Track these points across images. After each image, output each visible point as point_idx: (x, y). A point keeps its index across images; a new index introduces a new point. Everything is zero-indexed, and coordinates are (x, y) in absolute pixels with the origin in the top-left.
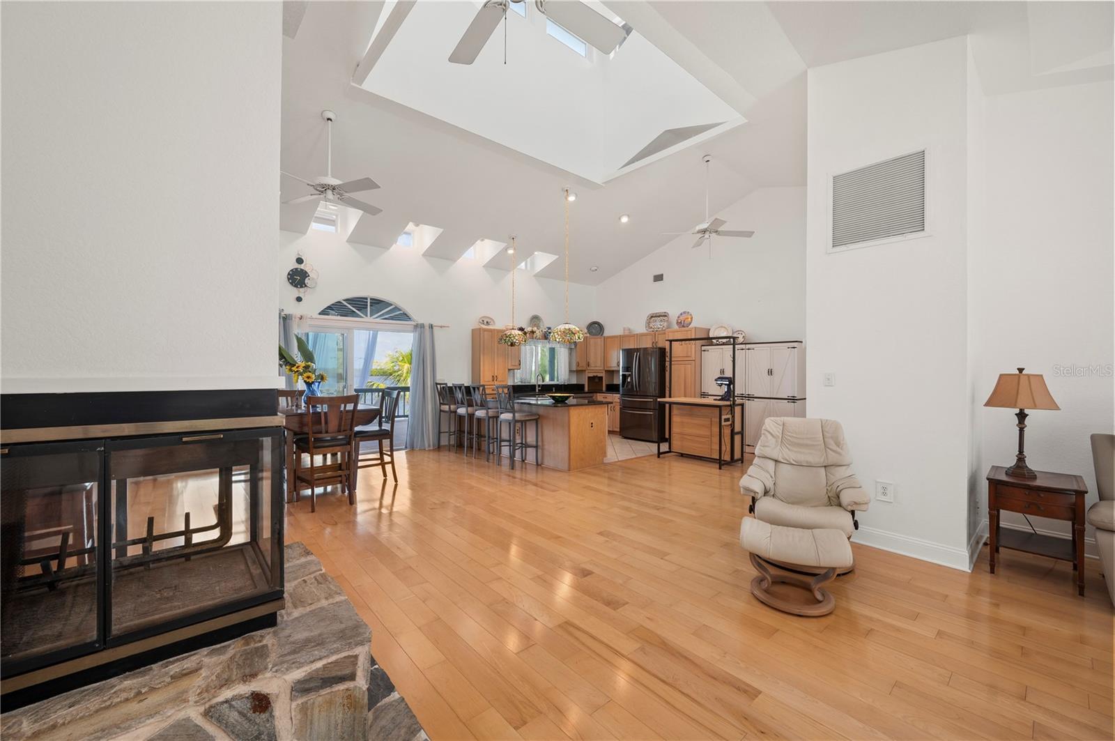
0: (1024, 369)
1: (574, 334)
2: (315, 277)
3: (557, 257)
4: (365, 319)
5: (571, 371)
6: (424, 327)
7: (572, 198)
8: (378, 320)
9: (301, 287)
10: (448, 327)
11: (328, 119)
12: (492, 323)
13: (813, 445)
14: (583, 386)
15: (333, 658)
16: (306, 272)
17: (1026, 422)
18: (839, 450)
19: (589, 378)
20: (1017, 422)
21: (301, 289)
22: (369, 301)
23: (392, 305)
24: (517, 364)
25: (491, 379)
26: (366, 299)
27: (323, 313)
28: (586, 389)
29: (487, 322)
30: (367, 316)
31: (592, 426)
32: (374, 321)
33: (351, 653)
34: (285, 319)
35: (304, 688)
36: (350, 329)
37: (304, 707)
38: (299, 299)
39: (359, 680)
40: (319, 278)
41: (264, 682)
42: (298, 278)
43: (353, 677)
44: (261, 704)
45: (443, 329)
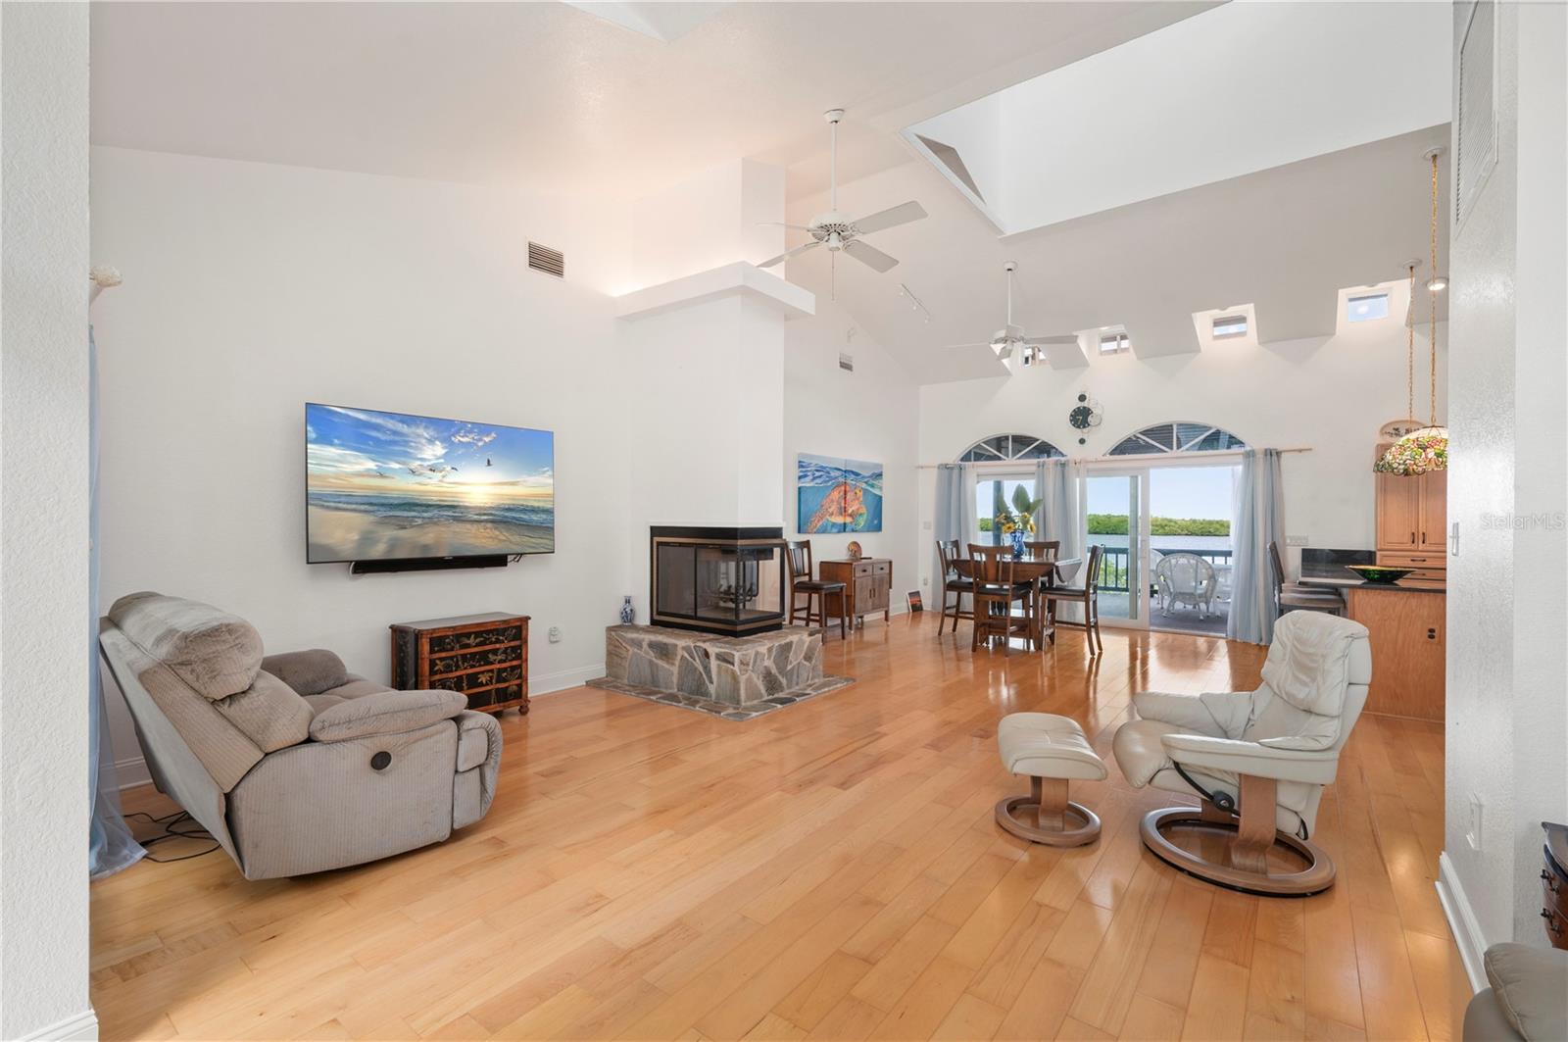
2: (1100, 412)
4: (1170, 453)
8: (1189, 453)
9: (1084, 427)
10: (1310, 449)
11: (1009, 270)
13: (1309, 668)
15: (730, 651)
16: (1089, 409)
21: (1084, 430)
22: (1175, 428)
25: (1407, 538)
26: (1171, 426)
27: (1114, 452)
30: (1172, 448)
31: (1431, 637)
32: (1179, 455)
33: (733, 652)
34: (1063, 465)
35: (719, 657)
36: (1144, 470)
37: (719, 666)
38: (1082, 441)
39: (736, 668)
40: (1103, 412)
41: (707, 646)
42: (1081, 417)
43: (733, 664)
44: (707, 655)
45: (1301, 454)
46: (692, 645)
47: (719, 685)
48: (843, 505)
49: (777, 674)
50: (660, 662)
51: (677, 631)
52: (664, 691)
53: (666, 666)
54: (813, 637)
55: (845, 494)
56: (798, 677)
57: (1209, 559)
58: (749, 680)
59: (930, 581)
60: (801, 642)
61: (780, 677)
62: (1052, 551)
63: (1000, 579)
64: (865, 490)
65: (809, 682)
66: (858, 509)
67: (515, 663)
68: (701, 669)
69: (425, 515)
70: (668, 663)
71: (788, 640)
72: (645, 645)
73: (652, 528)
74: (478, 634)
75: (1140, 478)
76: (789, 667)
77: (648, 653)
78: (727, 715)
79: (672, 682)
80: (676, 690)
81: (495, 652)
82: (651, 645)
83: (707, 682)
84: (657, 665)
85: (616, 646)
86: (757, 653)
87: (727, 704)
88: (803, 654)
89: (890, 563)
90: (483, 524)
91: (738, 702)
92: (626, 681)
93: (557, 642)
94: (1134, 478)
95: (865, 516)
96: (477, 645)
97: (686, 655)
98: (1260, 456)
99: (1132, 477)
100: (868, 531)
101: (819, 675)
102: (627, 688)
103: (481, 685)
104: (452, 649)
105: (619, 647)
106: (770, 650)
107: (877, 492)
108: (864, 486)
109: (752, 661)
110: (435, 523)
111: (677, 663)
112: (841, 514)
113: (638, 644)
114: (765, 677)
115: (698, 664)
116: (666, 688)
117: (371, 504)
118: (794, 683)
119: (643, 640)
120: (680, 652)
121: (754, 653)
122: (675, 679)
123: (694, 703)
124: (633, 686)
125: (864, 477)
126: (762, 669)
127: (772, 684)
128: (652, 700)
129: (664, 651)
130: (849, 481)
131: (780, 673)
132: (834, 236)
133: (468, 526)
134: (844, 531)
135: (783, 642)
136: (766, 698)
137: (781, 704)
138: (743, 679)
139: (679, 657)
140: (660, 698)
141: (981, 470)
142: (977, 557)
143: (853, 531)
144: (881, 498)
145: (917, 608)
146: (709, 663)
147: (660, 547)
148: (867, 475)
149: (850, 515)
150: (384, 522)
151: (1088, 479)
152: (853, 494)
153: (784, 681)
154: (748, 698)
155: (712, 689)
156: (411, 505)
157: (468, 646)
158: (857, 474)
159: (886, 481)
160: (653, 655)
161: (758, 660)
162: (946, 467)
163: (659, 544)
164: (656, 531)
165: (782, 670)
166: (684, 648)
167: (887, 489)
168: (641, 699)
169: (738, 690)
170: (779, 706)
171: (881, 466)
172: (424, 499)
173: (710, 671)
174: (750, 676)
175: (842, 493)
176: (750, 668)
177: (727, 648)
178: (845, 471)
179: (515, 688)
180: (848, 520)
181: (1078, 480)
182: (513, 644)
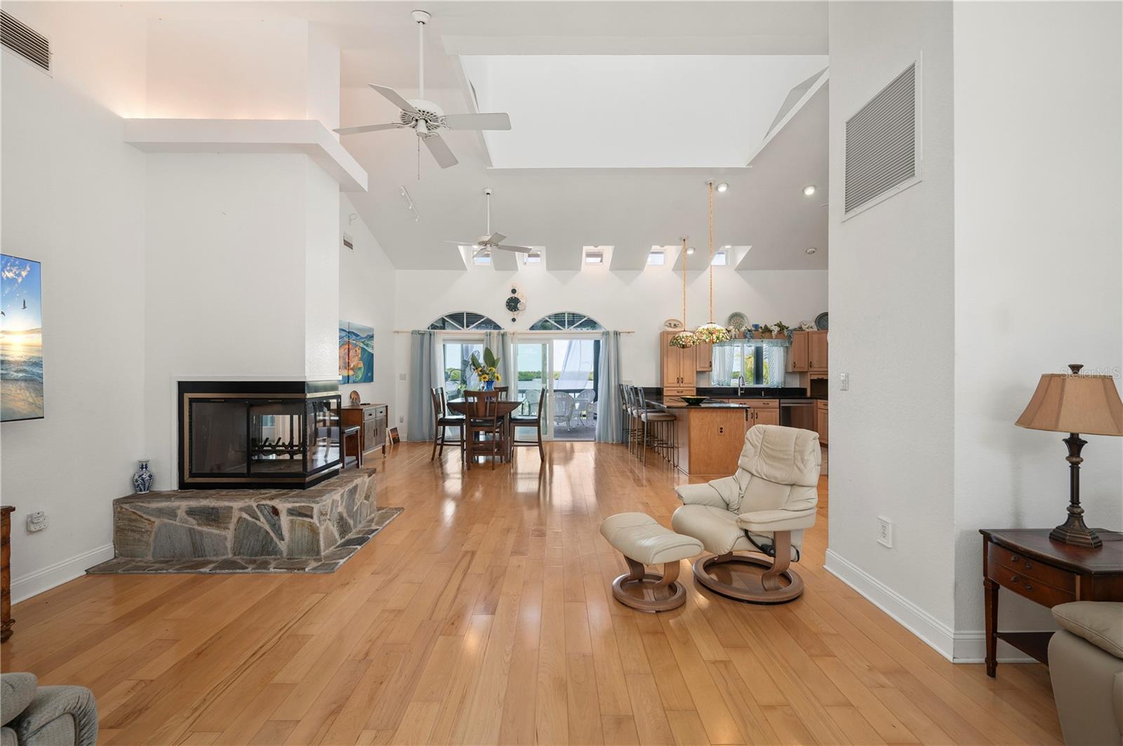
0: (1082, 366)
1: (712, 334)
2: (524, 302)
3: (751, 247)
4: (563, 331)
5: (787, 373)
6: (609, 334)
7: (722, 189)
8: (575, 331)
9: (515, 311)
10: (635, 332)
11: (488, 194)
12: (680, 325)
13: (783, 459)
14: (805, 390)
15: (303, 504)
16: (518, 299)
17: (1082, 455)
18: (802, 466)
19: (811, 380)
20: (1067, 454)
22: (566, 315)
23: (585, 317)
24: (707, 365)
25: (676, 381)
26: (564, 314)
27: (532, 328)
28: (809, 394)
29: (675, 325)
30: (564, 328)
31: (721, 432)
32: (570, 332)
33: (311, 505)
34: (503, 335)
35: (291, 512)
36: (550, 340)
37: (292, 521)
38: (514, 320)
39: (315, 520)
40: (526, 301)
41: (277, 503)
42: (513, 304)
43: (312, 517)
44: (275, 512)
45: (629, 335)
46: (254, 505)
47: (292, 540)
48: (347, 360)
49: (347, 518)
50: (205, 529)
51: (224, 492)
52: (215, 559)
53: (215, 531)
54: (371, 477)
55: (349, 351)
56: (360, 516)
57: (572, 395)
58: (327, 529)
59: (406, 420)
60: (364, 483)
61: (349, 520)
62: (504, 393)
63: (488, 414)
64: (363, 349)
65: (368, 518)
66: (358, 364)
68: (267, 527)
70: (218, 527)
72: (181, 513)
73: (180, 383)
75: (548, 345)
76: (356, 508)
77: (186, 522)
78: (313, 569)
79: (226, 548)
80: (230, 556)
82: (191, 512)
83: (275, 539)
84: (201, 533)
85: (130, 520)
86: (333, 500)
87: (304, 558)
88: (364, 495)
89: (387, 407)
91: (318, 553)
92: (150, 558)
93: (40, 530)
94: (544, 346)
95: (363, 369)
97: (245, 516)
98: (612, 335)
99: (543, 345)
100: (365, 382)
101: (374, 510)
102: (157, 566)
105: (135, 521)
106: (342, 496)
107: (370, 350)
108: (362, 345)
109: (329, 510)
111: (232, 526)
112: (346, 368)
113: (172, 514)
114: (338, 523)
115: (264, 524)
116: (216, 555)
118: (358, 522)
119: (178, 508)
120: (236, 515)
121: (331, 501)
122: (229, 545)
123: (264, 565)
124: (167, 562)
125: (361, 338)
126: (336, 516)
127: (343, 527)
128: (202, 573)
129: (213, 517)
130: (351, 341)
131: (349, 516)
132: (422, 123)
134: (348, 382)
135: (351, 486)
136: (340, 542)
137: (360, 544)
138: (322, 530)
139: (234, 520)
140: (215, 568)
141: (446, 337)
142: (471, 399)
143: (354, 382)
144: (373, 354)
145: (396, 441)
146: (279, 520)
147: (194, 404)
148: (363, 336)
149: (352, 369)
151: (520, 345)
152: (354, 351)
153: (351, 522)
154: (327, 547)
155: (283, 546)
158: (357, 335)
159: (376, 342)
160: (194, 522)
161: (334, 508)
162: (418, 332)
163: (192, 401)
164: (184, 387)
165: (349, 511)
166: (241, 509)
167: (377, 349)
168: (187, 576)
169: (318, 541)
170: (359, 547)
171: (372, 330)
173: (280, 527)
174: (328, 525)
175: (347, 351)
176: (328, 517)
177: (304, 502)
178: (349, 332)
180: (351, 373)
181: (512, 345)
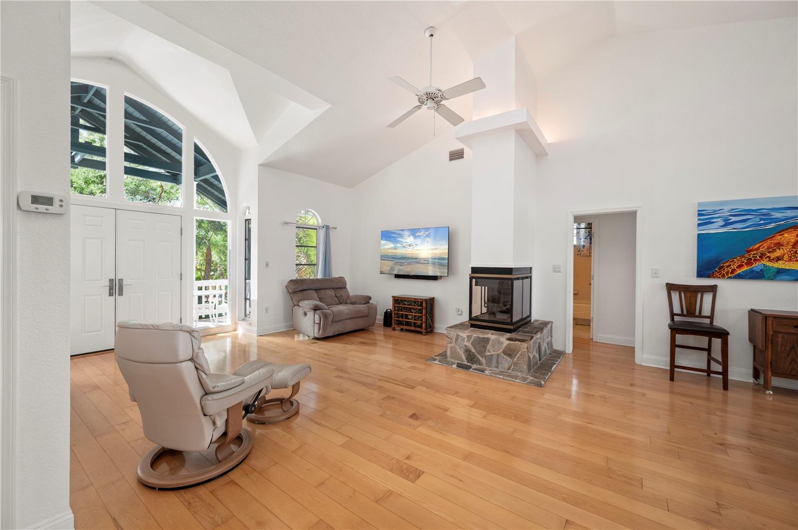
67: (420, 315)
69: (408, 261)
71: (485, 336)
74: (408, 301)
81: (413, 309)
90: (425, 264)
93: (460, 315)
96: (408, 305)
103: (409, 319)
104: (400, 304)
109: (454, 338)
110: (411, 264)
117: (393, 258)
133: (421, 265)
135: (481, 336)
150: (396, 264)
156: (404, 258)
157: (405, 305)
169: (447, 351)
172: (407, 256)
176: (454, 342)
179: (419, 324)
182: (419, 308)
